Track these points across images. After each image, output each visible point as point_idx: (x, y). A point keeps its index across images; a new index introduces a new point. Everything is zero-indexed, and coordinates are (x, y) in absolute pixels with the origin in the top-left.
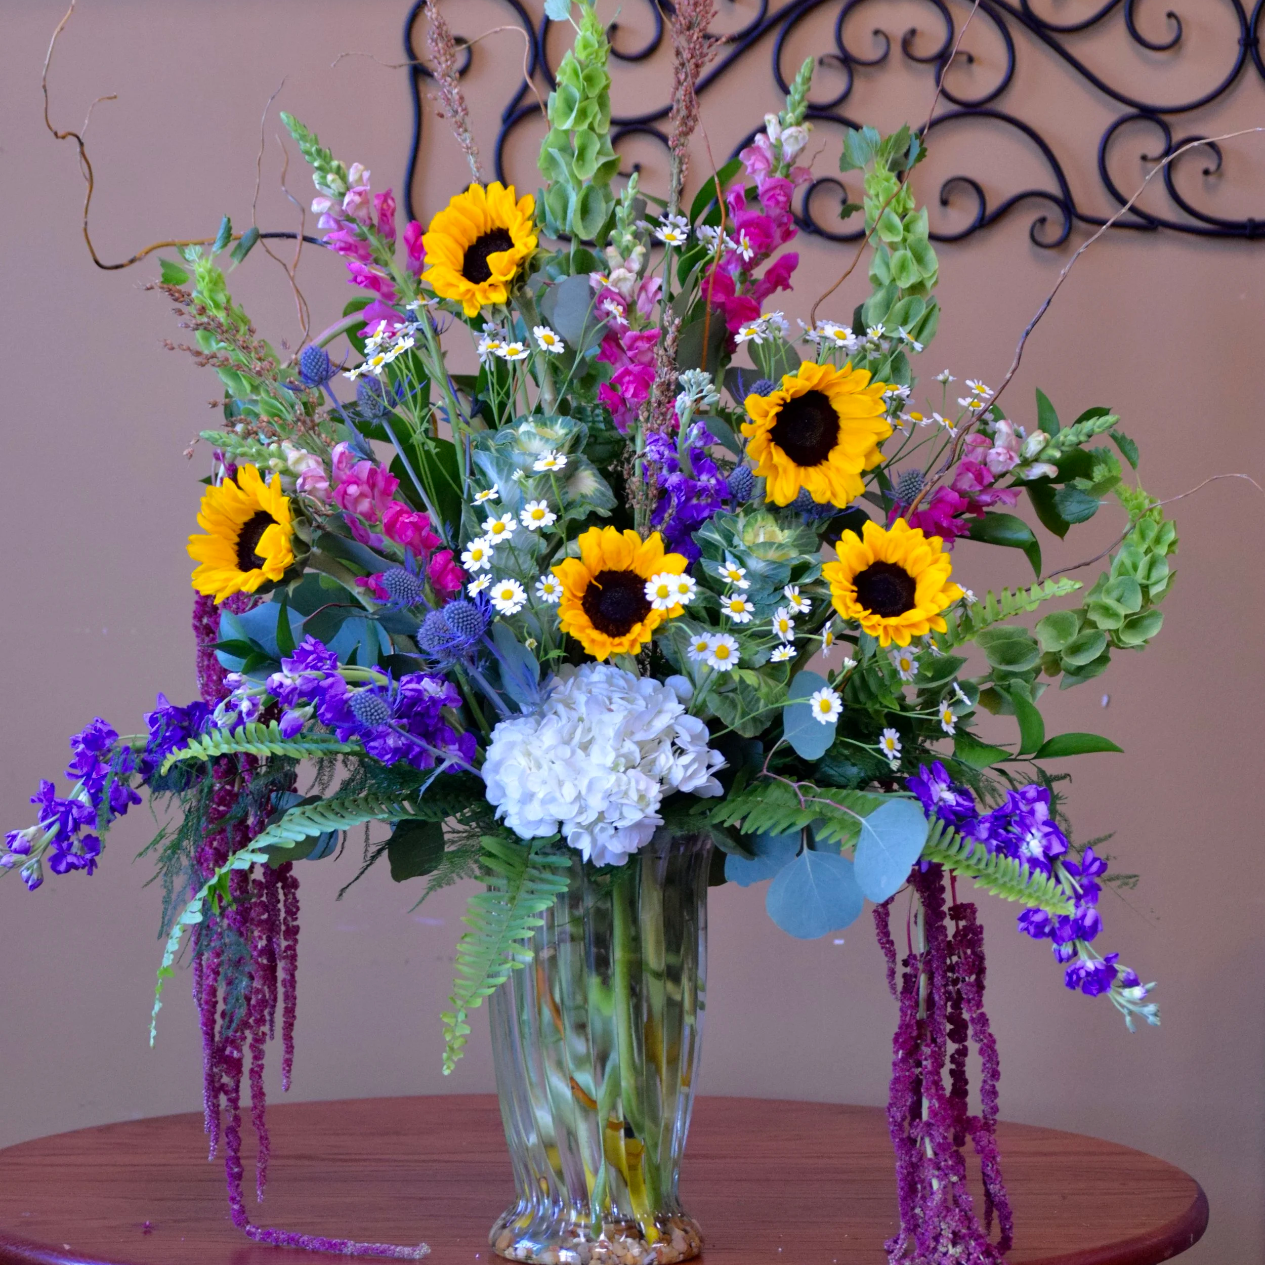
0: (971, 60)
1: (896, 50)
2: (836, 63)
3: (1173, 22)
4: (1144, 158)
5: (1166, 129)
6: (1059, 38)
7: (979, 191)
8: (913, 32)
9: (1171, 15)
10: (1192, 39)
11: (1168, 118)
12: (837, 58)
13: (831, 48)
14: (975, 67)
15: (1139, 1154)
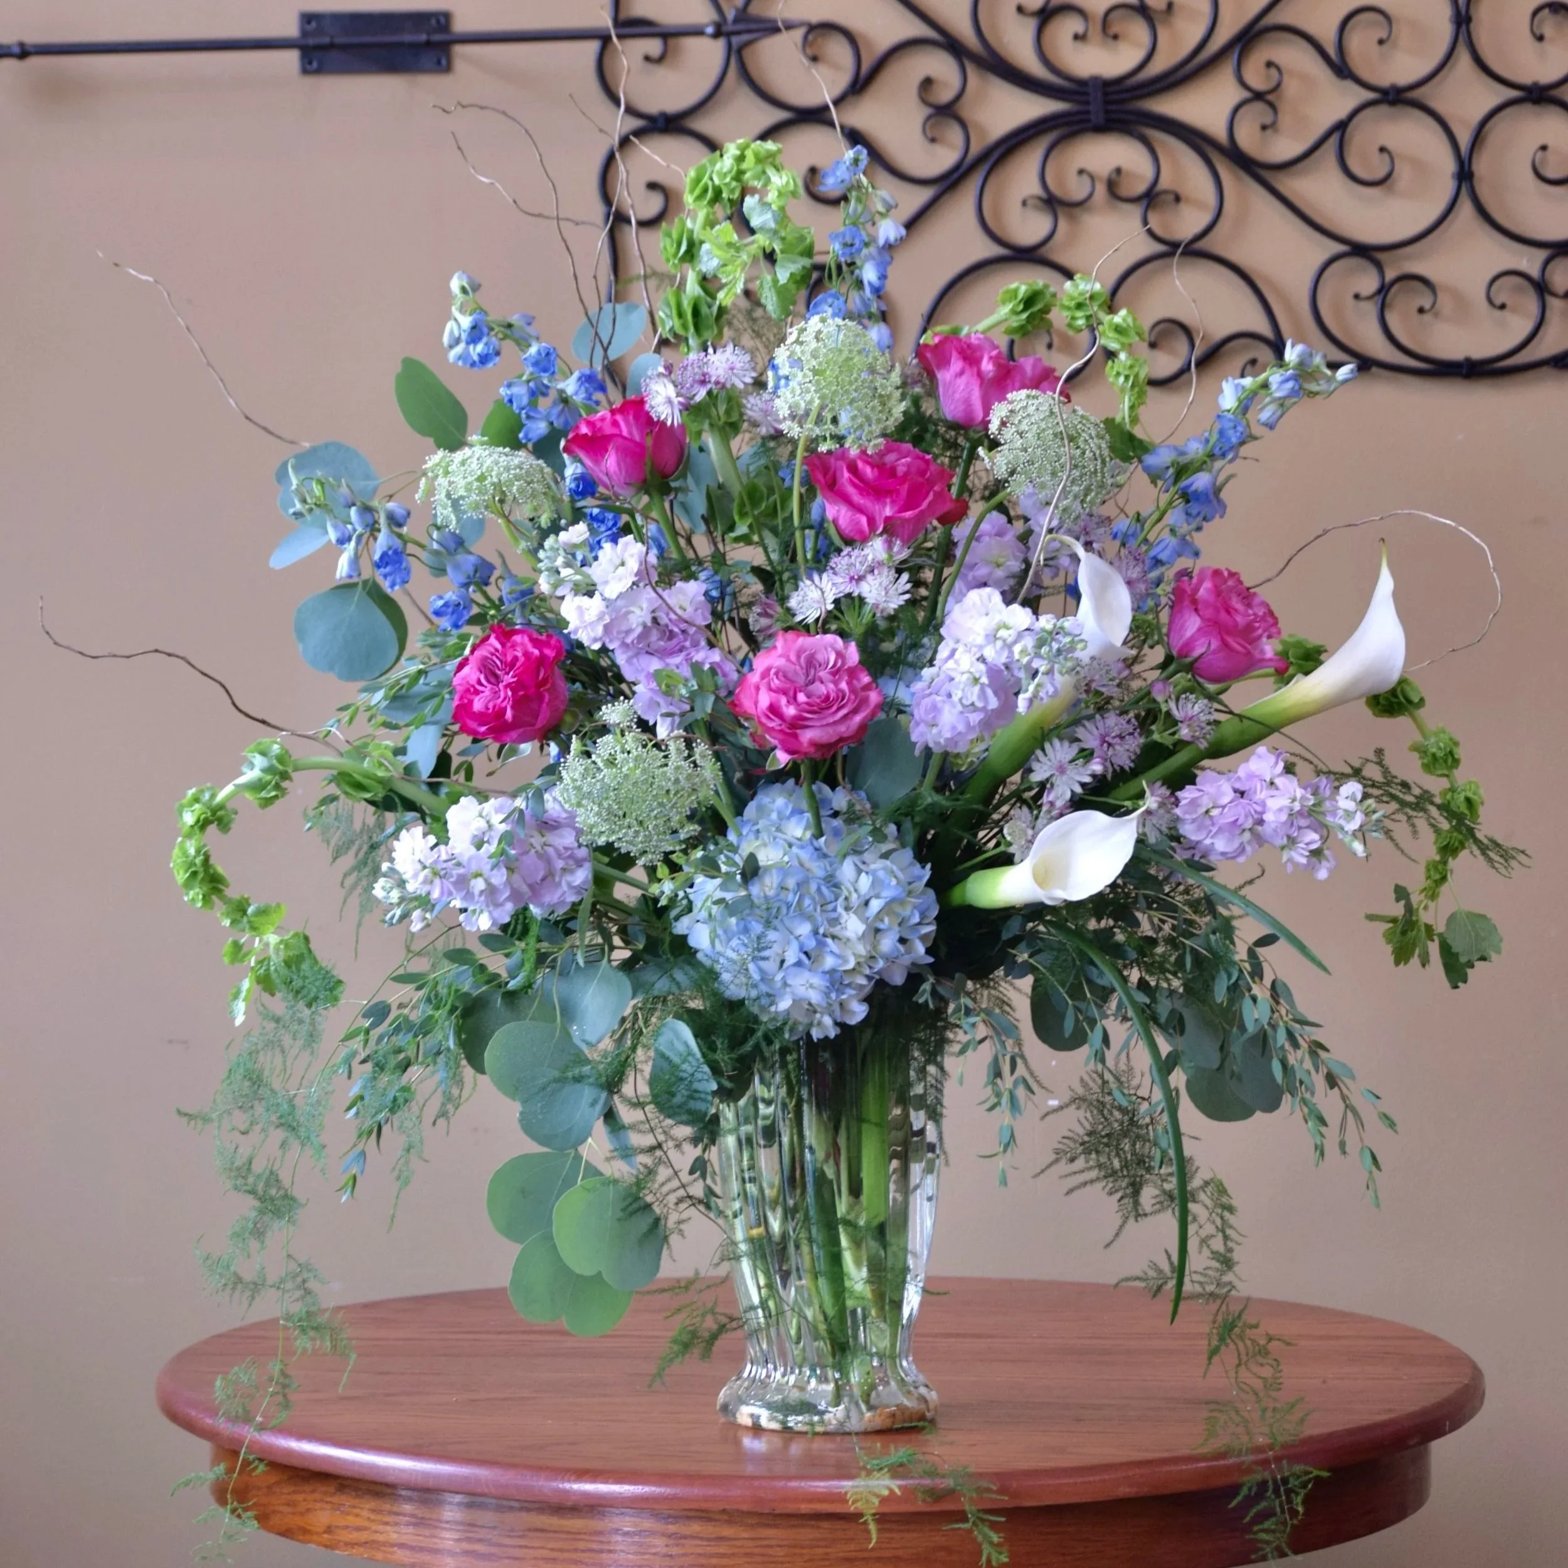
0: (1178, 199)
1: (1101, 190)
2: (1039, 203)
3: (1386, 156)
4: (1357, 297)
5: (1379, 266)
6: (1266, 175)
7: (1187, 331)
8: (1118, 171)
9: (1382, 150)
10: (1404, 174)
11: (1380, 256)
12: (1040, 198)
13: (1036, 189)
14: (1182, 206)
15: (1435, 1339)
